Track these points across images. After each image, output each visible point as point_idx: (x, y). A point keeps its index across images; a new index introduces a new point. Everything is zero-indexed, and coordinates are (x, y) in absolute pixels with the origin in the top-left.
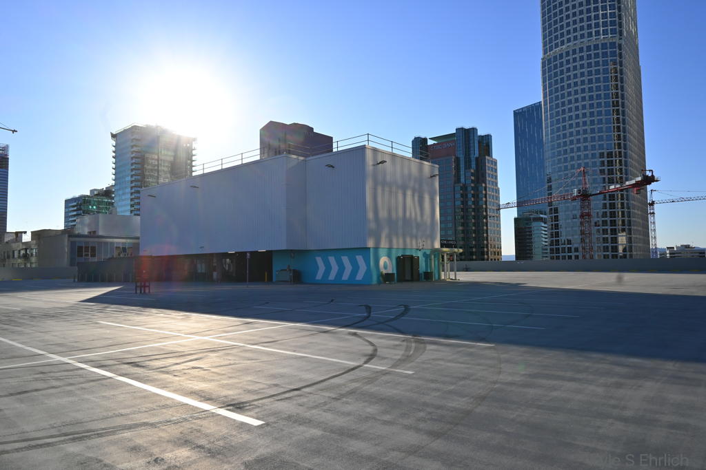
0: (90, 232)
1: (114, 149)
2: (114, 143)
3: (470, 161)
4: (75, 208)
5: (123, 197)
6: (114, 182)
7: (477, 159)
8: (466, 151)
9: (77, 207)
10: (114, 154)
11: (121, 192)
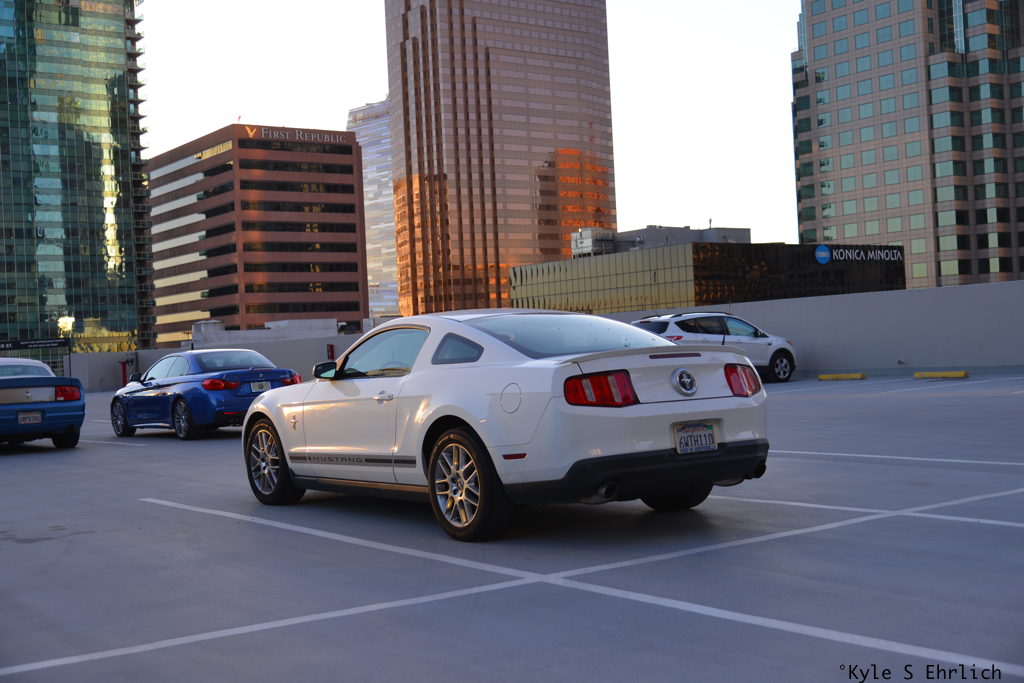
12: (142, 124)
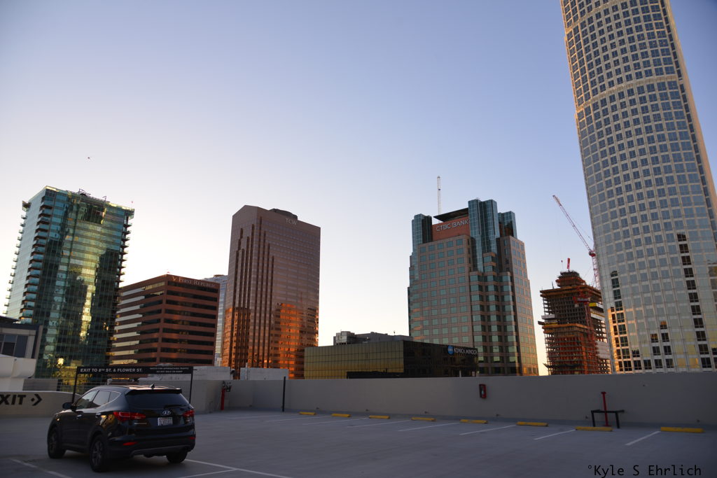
2: (24, 214)
3: (489, 243)
7: (498, 240)
8: (483, 230)
12: (123, 270)
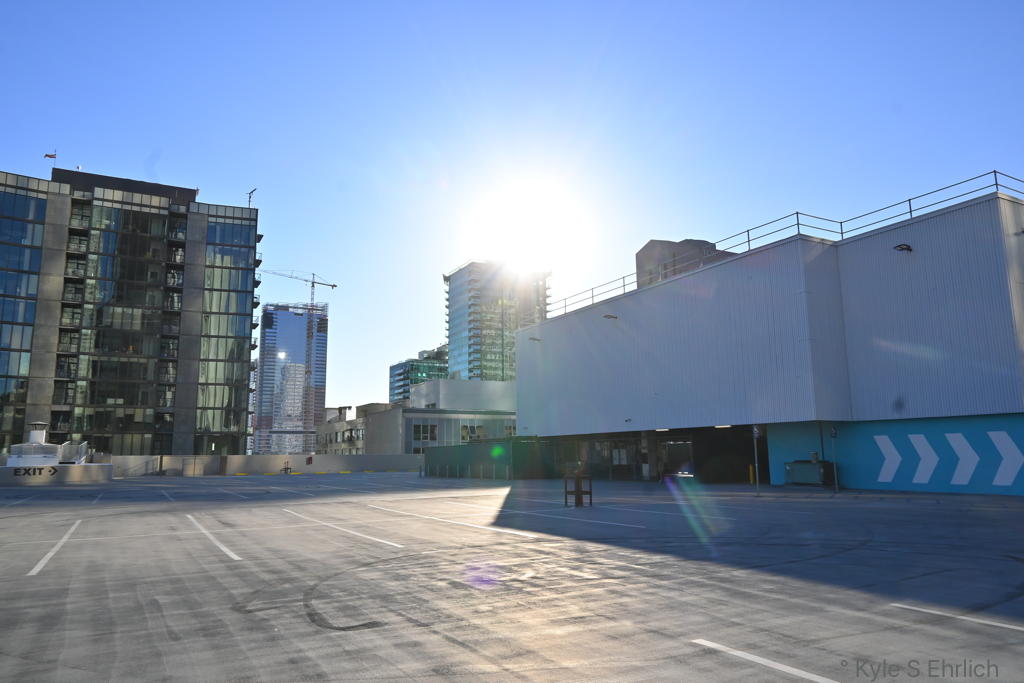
0: (428, 406)
1: (447, 296)
2: (447, 288)
4: (402, 377)
5: (459, 360)
6: (447, 340)
9: (405, 374)
10: (447, 303)
11: (456, 353)
